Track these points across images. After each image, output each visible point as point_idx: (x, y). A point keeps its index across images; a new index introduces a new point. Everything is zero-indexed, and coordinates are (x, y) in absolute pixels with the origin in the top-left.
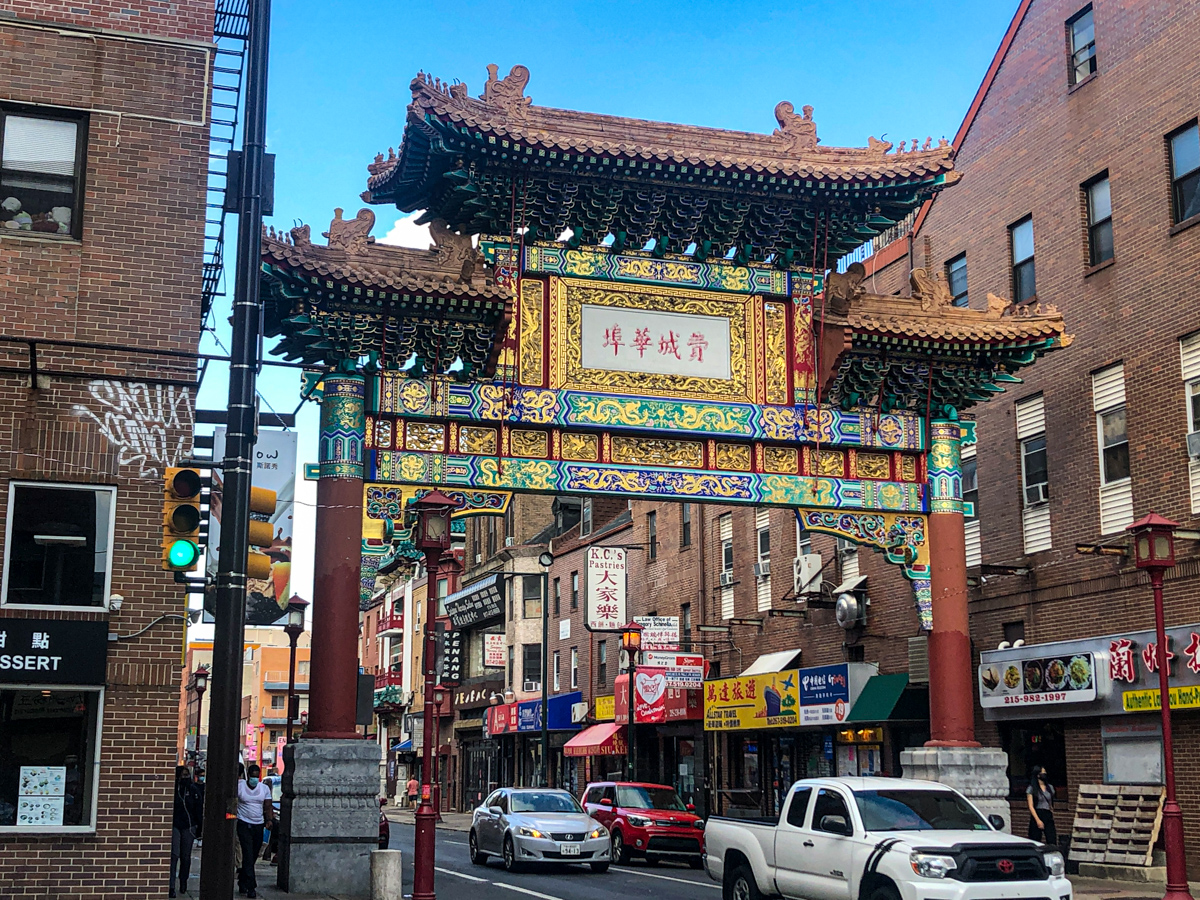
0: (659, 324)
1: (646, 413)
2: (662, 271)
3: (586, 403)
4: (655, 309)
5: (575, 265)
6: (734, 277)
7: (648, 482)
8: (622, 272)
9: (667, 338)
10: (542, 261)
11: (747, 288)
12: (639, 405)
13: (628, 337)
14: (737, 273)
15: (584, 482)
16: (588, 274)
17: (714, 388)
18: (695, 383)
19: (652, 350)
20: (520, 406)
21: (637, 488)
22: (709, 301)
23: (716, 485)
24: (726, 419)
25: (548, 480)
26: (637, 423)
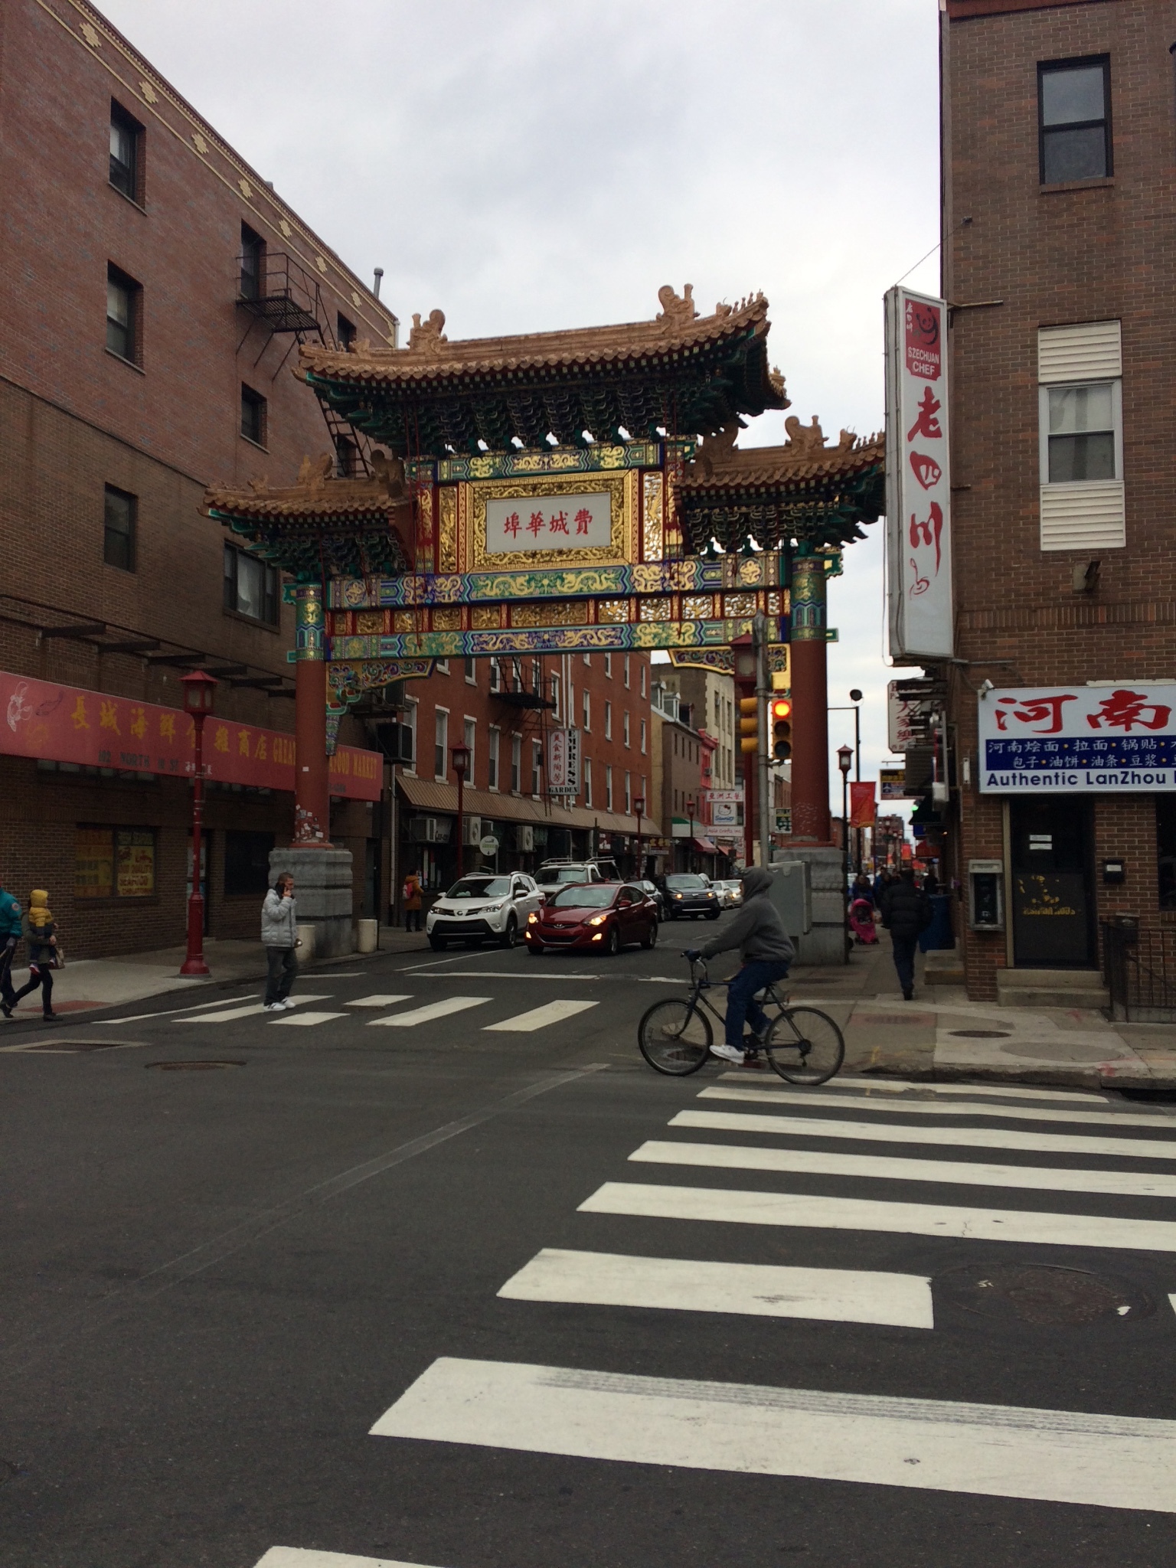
0: (549, 507)
1: (533, 584)
2: (549, 462)
3: (484, 581)
4: (545, 495)
5: (477, 469)
6: (611, 457)
7: (535, 641)
8: (515, 469)
9: (557, 517)
10: (451, 470)
11: (622, 463)
12: (527, 577)
13: (525, 521)
14: (615, 452)
15: (484, 646)
16: (487, 475)
17: (595, 555)
18: (578, 553)
19: (544, 531)
20: (433, 590)
21: (526, 646)
22: (591, 481)
23: (592, 637)
24: (601, 581)
25: (456, 646)
26: (525, 593)
